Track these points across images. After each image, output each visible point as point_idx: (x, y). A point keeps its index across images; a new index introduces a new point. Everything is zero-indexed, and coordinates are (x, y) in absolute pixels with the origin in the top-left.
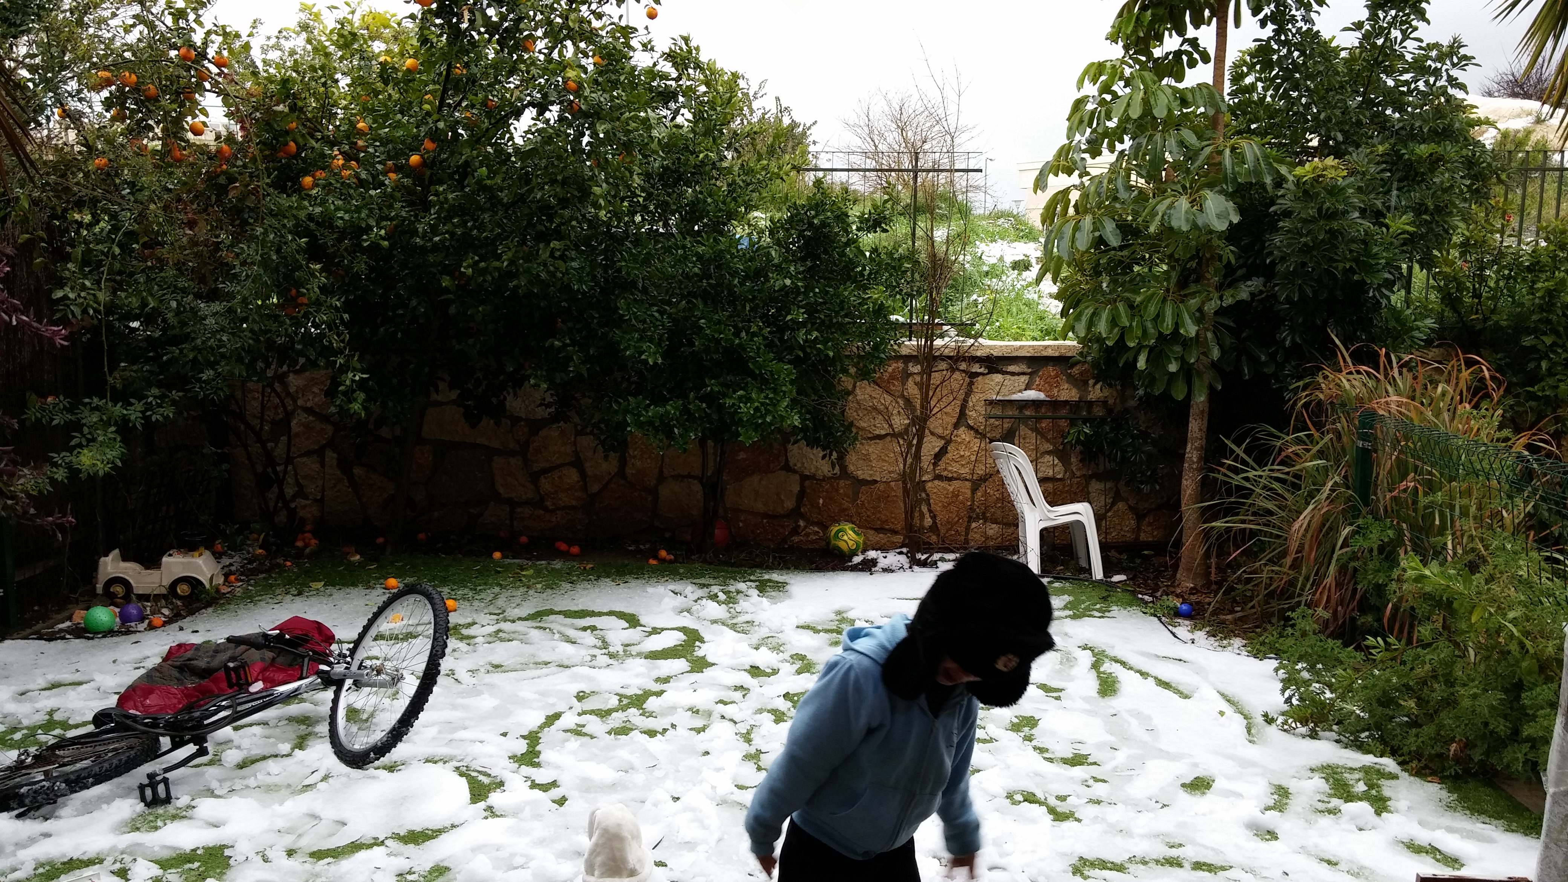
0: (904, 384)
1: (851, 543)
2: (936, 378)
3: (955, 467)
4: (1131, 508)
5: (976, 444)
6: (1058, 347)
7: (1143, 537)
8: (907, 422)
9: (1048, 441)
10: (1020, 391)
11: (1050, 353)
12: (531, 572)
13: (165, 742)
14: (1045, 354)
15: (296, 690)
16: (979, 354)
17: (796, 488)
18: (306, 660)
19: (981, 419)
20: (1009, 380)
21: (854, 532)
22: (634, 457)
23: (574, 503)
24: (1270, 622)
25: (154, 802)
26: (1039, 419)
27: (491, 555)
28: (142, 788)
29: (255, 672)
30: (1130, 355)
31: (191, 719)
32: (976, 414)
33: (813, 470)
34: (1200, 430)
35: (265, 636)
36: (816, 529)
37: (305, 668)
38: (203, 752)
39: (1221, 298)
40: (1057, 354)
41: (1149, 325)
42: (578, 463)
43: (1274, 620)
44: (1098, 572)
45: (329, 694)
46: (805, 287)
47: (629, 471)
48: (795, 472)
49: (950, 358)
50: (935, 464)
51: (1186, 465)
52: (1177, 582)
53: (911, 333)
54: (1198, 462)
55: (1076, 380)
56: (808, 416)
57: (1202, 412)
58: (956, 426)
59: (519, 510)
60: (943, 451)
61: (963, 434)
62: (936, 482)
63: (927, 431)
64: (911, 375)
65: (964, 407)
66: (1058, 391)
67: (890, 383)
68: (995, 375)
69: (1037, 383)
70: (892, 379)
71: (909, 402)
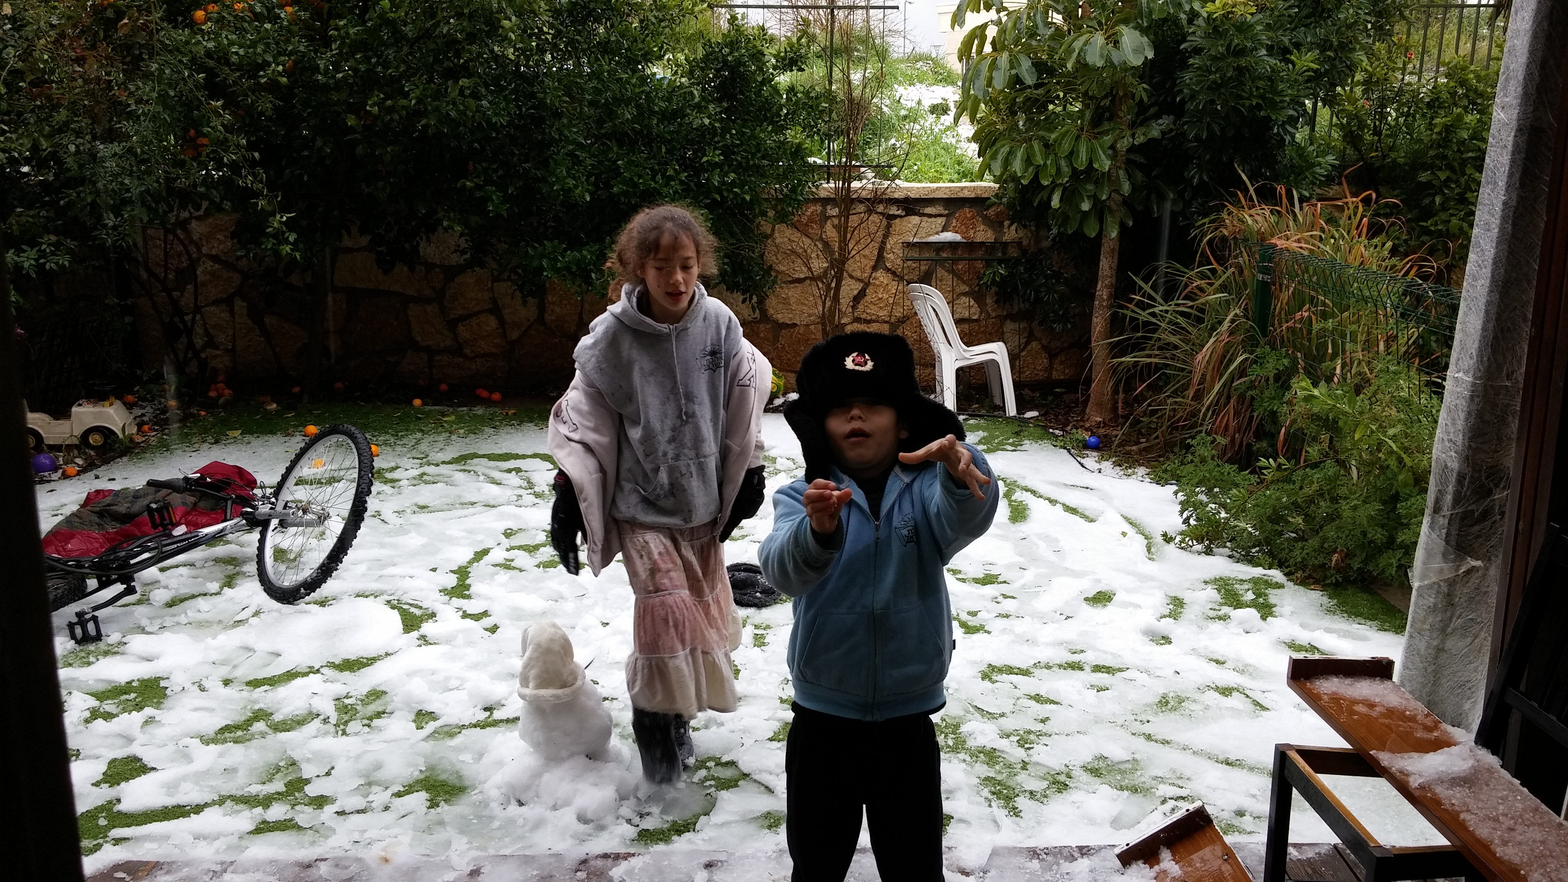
0: (822, 227)
2: (854, 220)
3: (873, 310)
4: (1044, 347)
5: (893, 286)
6: (974, 188)
7: (1055, 376)
8: (826, 265)
9: (964, 282)
10: (937, 233)
11: (966, 194)
12: (453, 418)
13: (92, 583)
14: (961, 195)
15: (222, 531)
16: (896, 196)
18: (229, 503)
19: (899, 262)
20: (926, 222)
22: (553, 303)
23: (494, 350)
24: (1172, 452)
25: (85, 640)
26: (955, 261)
27: (411, 403)
28: (71, 626)
29: (179, 514)
30: (1044, 195)
31: (117, 559)
32: (893, 258)
34: (1111, 268)
35: (186, 479)
37: (229, 511)
38: (130, 591)
39: (1133, 136)
40: (973, 196)
41: (1063, 163)
42: (496, 310)
43: (1176, 450)
44: (1011, 409)
45: (256, 536)
46: (722, 128)
47: (548, 317)
49: (868, 200)
50: (854, 307)
51: (1097, 303)
52: (1086, 417)
53: (829, 175)
54: (1108, 300)
55: (992, 221)
56: (726, 260)
57: (1113, 250)
58: (874, 268)
59: (437, 358)
60: (862, 294)
61: (881, 277)
62: (855, 324)
63: (845, 274)
64: (829, 217)
65: (881, 249)
66: (974, 233)
67: (808, 226)
68: (913, 217)
69: (954, 224)
70: (811, 223)
71: (827, 246)
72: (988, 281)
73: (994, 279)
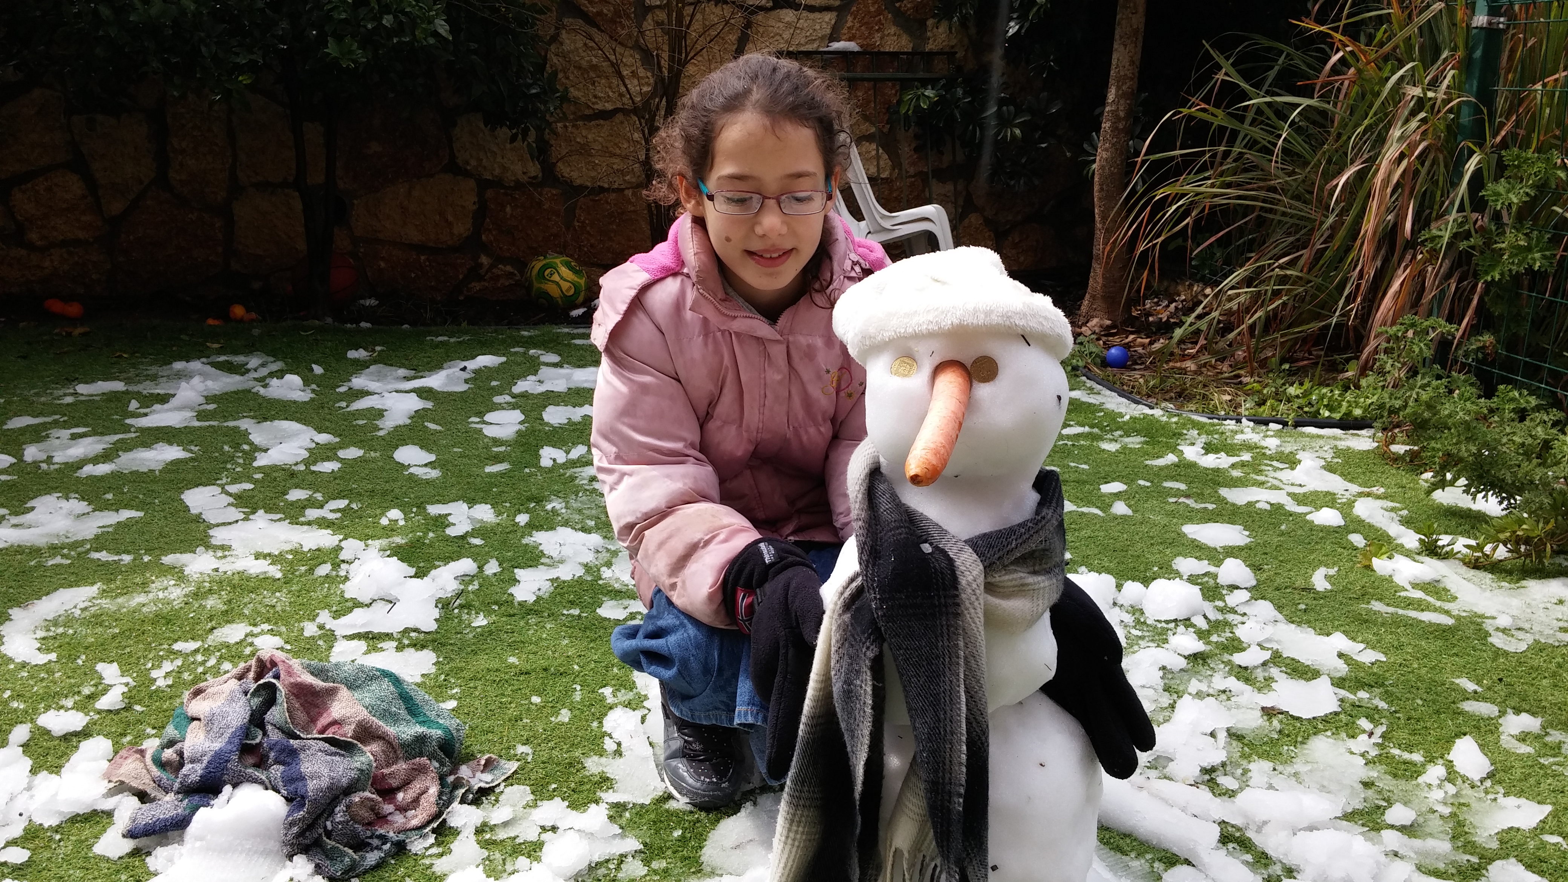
0: (639, 26)
1: (565, 285)
17: (470, 201)
20: (806, 20)
21: (571, 268)
22: (183, 151)
23: (81, 235)
33: (497, 172)
36: (509, 268)
42: (78, 163)
47: (176, 176)
48: (467, 174)
51: (1104, 124)
55: (908, 19)
64: (650, 8)
66: (882, 38)
67: (615, 22)
68: (785, 11)
69: (849, 24)
70: (620, 17)
71: (648, 57)
72: (908, 110)
73: (918, 107)
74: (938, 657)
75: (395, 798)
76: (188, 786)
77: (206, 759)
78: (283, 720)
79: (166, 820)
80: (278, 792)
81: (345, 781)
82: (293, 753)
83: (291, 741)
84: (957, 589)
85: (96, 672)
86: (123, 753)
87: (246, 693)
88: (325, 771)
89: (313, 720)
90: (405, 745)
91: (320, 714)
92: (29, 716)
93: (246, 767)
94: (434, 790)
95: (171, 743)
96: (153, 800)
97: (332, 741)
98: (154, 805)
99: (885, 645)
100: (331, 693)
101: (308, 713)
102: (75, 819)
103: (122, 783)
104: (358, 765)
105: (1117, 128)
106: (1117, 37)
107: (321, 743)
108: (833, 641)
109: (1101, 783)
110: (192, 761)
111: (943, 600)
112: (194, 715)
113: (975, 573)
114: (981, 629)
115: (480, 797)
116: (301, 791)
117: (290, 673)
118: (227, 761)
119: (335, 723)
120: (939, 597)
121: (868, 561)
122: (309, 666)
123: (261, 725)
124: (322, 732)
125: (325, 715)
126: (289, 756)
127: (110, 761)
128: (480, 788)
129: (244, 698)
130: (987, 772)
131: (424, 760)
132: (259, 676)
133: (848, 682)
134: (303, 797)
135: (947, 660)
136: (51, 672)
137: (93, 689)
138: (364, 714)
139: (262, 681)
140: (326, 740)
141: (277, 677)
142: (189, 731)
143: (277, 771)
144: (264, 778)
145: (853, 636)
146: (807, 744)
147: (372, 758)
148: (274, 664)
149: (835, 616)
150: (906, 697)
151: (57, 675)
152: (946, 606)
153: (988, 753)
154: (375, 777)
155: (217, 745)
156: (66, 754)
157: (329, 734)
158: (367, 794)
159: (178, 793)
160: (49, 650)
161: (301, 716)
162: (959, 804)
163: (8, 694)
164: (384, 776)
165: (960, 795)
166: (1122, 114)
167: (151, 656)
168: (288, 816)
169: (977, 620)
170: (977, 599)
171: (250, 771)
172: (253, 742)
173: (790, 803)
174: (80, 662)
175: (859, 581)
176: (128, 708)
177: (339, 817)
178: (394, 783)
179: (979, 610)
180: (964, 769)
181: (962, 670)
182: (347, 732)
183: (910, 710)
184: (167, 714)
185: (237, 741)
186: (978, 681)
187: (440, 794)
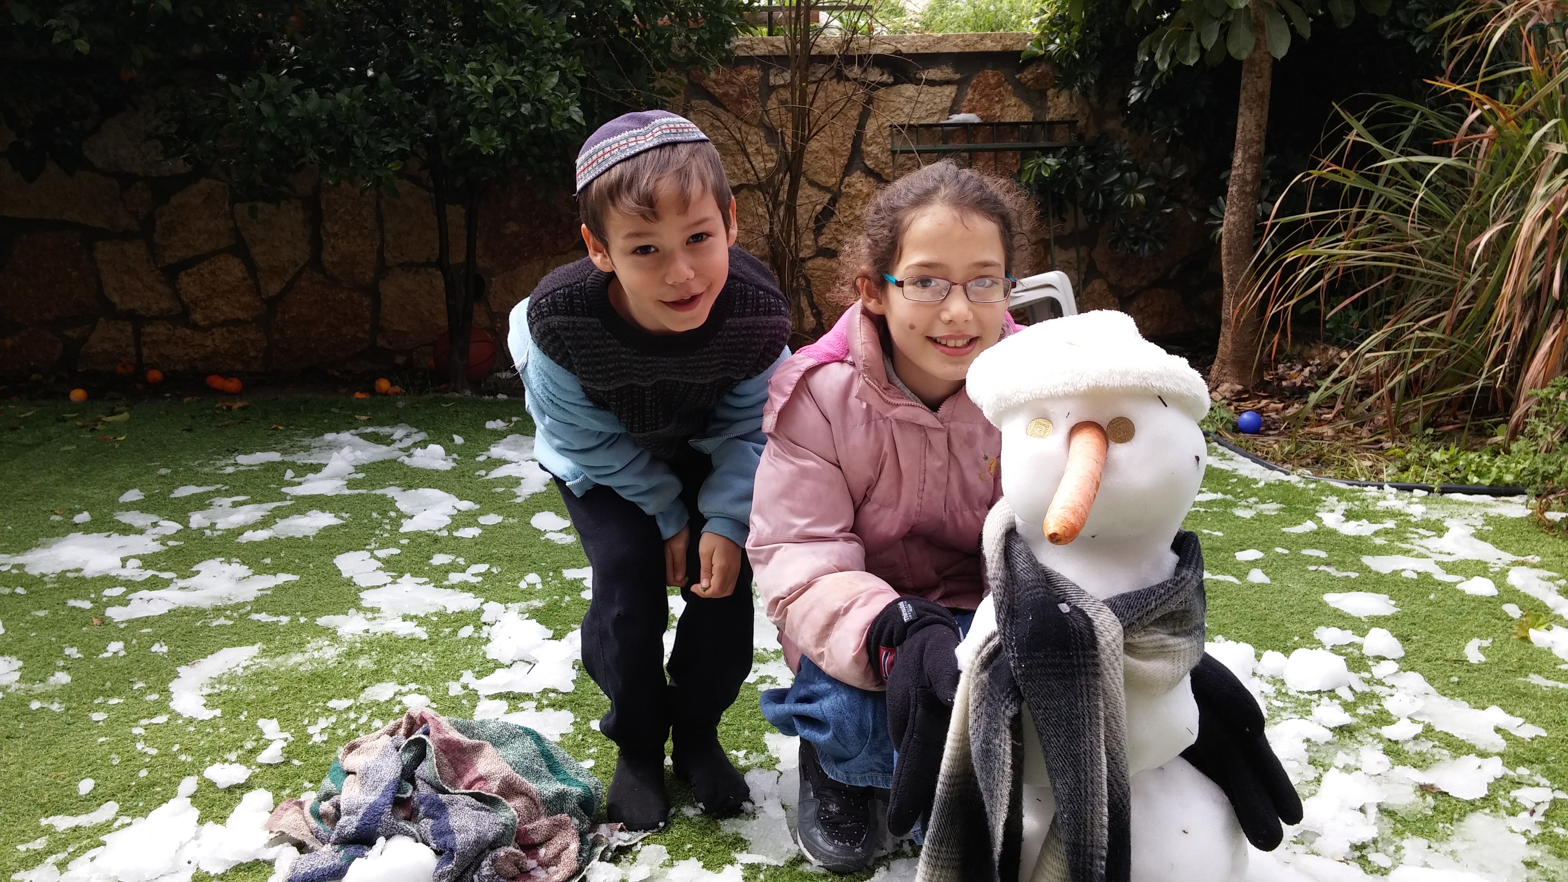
0: (764, 105)
3: (847, 236)
4: (1111, 287)
6: (1001, 36)
8: (772, 164)
10: (944, 111)
11: (987, 47)
12: (125, 417)
14: (981, 48)
16: (877, 50)
19: (885, 157)
20: (927, 93)
22: (335, 235)
23: (241, 315)
26: (973, 154)
32: (876, 152)
40: (999, 48)
42: (240, 248)
47: (328, 258)
49: (834, 58)
51: (1231, 188)
53: (771, 27)
55: (1028, 90)
58: (847, 170)
59: (149, 329)
60: (827, 214)
61: (857, 181)
62: (820, 260)
63: (802, 179)
64: (775, 88)
65: (858, 138)
66: (1002, 109)
67: (741, 102)
68: (905, 86)
69: (969, 97)
70: (745, 97)
71: (772, 134)
72: (1030, 178)
73: (1039, 175)
74: (1078, 717)
75: (537, 854)
76: (344, 838)
77: (361, 812)
78: (432, 775)
79: (324, 870)
80: (428, 845)
81: (490, 836)
82: (442, 807)
83: (440, 796)
84: (1096, 649)
85: (257, 727)
86: (284, 804)
87: (397, 749)
88: (472, 825)
89: (460, 776)
90: (547, 802)
91: (467, 770)
92: (196, 769)
93: (398, 820)
94: (574, 846)
95: (328, 796)
96: (311, 851)
97: (478, 797)
98: (312, 855)
99: (1024, 705)
100: (477, 749)
101: (455, 769)
102: (238, 868)
103: (283, 833)
104: (503, 820)
105: (1244, 192)
106: (1242, 101)
107: (468, 798)
108: (971, 700)
109: (1246, 854)
110: (348, 813)
111: (1081, 660)
112: (350, 769)
113: (1114, 633)
114: (1122, 690)
115: (618, 855)
116: (450, 845)
117: (439, 730)
118: (381, 814)
119: (480, 778)
120: (1079, 657)
121: (1005, 620)
122: (456, 723)
123: (412, 780)
124: (469, 787)
125: (471, 771)
126: (438, 810)
127: (271, 812)
128: (618, 847)
129: (396, 754)
130: (1129, 837)
131: (564, 816)
132: (408, 734)
133: (987, 741)
134: (452, 850)
135: (1087, 720)
136: (215, 727)
137: (254, 744)
138: (508, 771)
139: (413, 737)
140: (472, 795)
141: (427, 733)
142: (345, 784)
143: (426, 824)
144: (415, 831)
145: (991, 695)
146: (945, 803)
147: (515, 813)
148: (423, 720)
149: (973, 675)
150: (1046, 757)
151: (222, 730)
152: (1085, 666)
153: (1129, 817)
154: (519, 831)
155: (372, 798)
156: (230, 805)
157: (475, 790)
158: (511, 849)
159: (335, 844)
160: (214, 707)
161: (449, 772)
162: (1102, 867)
163: (176, 747)
164: (526, 831)
165: (1102, 858)
166: (1249, 178)
167: (307, 713)
168: (437, 869)
169: (1117, 681)
170: (1117, 659)
171: (402, 823)
172: (405, 796)
173: (928, 863)
174: (242, 718)
175: (996, 641)
176: (287, 763)
177: (485, 870)
178: (537, 838)
179: (1119, 671)
180: (1106, 832)
181: (1102, 731)
182: (492, 788)
183: (1050, 770)
184: (323, 768)
185: (390, 794)
186: (1119, 743)
187: (580, 851)
